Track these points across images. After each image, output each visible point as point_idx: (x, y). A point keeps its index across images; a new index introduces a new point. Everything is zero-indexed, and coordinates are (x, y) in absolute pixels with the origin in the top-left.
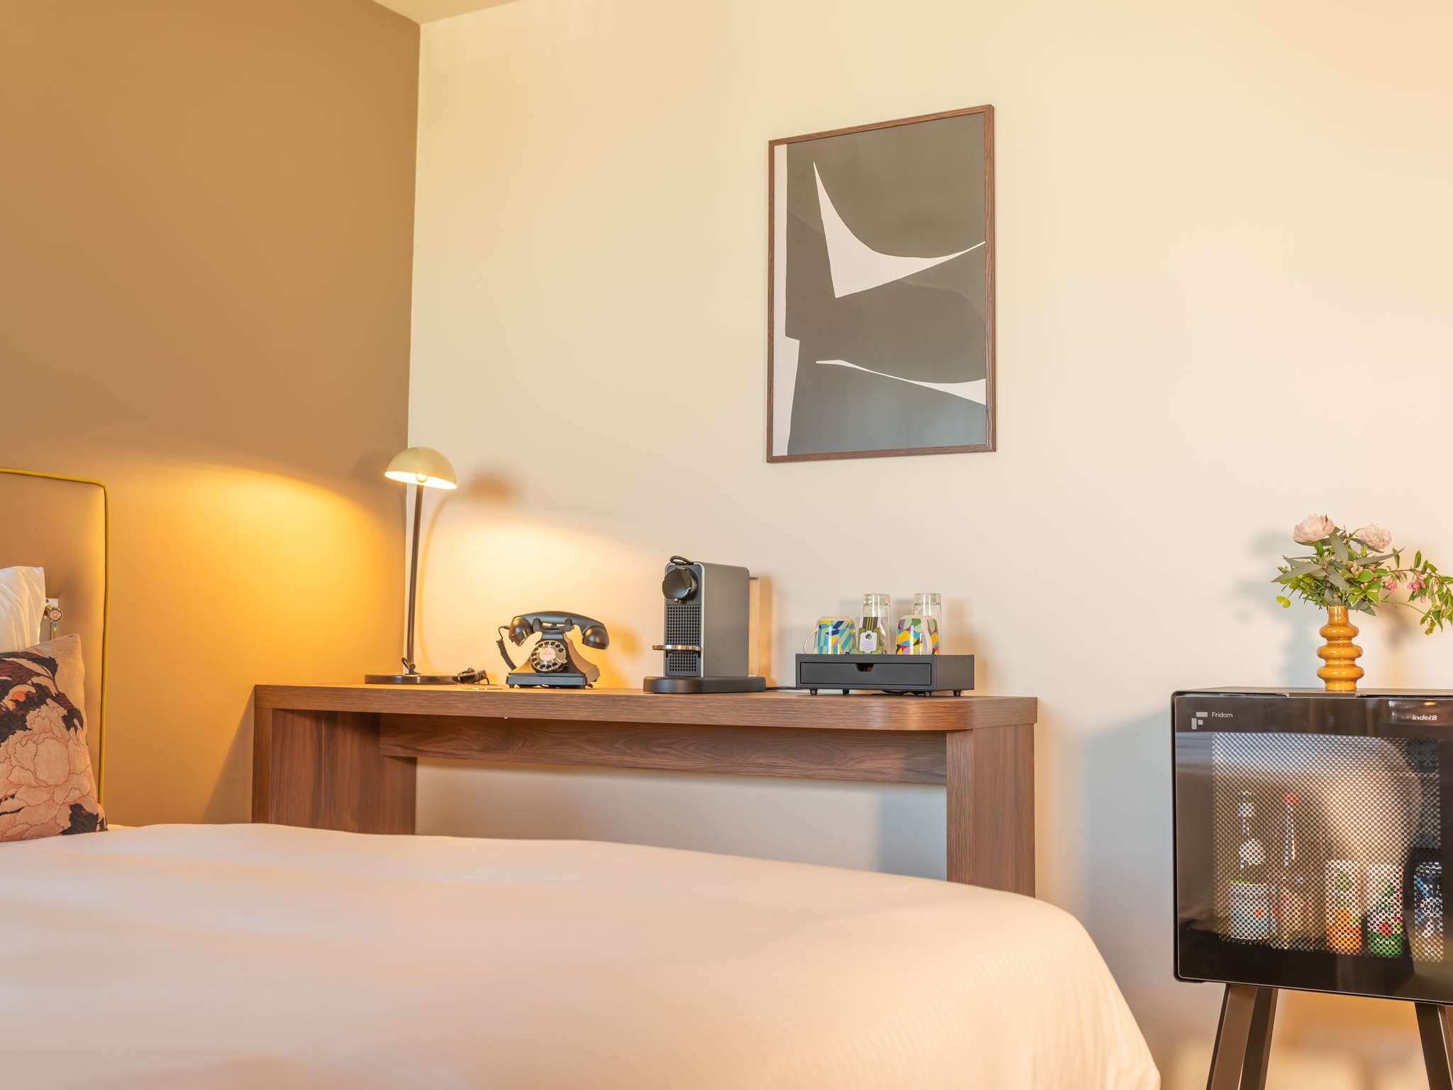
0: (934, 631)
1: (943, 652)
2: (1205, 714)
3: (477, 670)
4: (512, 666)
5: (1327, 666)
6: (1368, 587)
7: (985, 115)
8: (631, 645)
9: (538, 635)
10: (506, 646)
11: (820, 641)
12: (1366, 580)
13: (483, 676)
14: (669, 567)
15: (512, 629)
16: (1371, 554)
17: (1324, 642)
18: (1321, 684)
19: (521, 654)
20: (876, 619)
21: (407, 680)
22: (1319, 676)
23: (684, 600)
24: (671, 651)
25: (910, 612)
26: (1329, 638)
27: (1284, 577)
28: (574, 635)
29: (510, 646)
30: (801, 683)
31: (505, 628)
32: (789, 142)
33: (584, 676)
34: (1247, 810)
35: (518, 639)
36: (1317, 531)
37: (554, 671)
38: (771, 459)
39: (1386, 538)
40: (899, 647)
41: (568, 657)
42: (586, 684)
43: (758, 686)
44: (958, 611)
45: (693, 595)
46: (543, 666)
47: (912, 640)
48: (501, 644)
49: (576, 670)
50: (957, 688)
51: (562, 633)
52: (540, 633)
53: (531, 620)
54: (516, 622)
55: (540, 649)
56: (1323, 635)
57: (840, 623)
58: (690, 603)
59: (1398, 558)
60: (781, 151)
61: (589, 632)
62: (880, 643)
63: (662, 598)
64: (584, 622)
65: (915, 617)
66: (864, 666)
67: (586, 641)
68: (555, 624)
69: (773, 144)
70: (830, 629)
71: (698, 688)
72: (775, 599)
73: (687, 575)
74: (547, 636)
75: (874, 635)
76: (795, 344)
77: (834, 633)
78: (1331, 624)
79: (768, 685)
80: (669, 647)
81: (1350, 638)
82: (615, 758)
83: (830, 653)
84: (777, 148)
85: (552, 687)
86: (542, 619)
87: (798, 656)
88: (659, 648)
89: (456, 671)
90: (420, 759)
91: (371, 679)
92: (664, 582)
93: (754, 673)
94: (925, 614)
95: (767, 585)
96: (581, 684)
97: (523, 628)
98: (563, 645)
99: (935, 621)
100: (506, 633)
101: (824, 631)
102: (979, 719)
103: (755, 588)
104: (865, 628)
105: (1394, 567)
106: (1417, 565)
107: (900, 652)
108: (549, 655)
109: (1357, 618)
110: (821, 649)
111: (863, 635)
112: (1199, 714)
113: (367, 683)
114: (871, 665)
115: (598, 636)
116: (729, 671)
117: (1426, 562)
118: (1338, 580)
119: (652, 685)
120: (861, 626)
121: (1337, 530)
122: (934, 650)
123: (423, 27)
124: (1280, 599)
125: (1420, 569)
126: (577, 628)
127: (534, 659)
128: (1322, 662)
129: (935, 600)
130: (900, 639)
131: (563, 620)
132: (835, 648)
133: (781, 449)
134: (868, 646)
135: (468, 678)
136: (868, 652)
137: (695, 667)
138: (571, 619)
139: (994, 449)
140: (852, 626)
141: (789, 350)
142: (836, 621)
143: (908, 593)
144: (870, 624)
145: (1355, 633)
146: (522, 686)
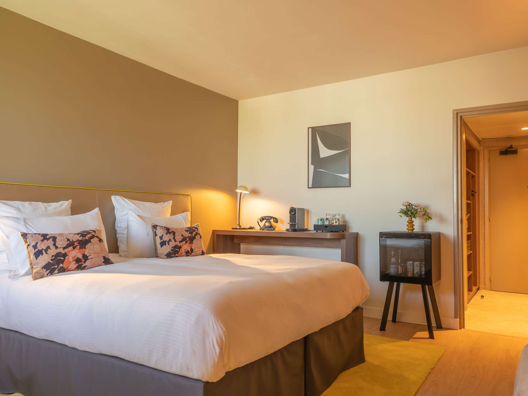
0: (339, 220)
1: (341, 224)
2: (385, 236)
3: (252, 227)
4: (260, 226)
5: (408, 228)
6: (415, 214)
7: (349, 124)
8: (282, 222)
9: (265, 221)
10: (259, 222)
11: (318, 222)
12: (414, 213)
13: (253, 228)
14: (290, 209)
15: (260, 219)
16: (416, 208)
17: (408, 223)
18: (407, 231)
19: (262, 224)
20: (328, 218)
21: (240, 229)
22: (407, 229)
23: (293, 215)
24: (291, 224)
25: (334, 217)
26: (409, 223)
27: (401, 212)
28: (272, 220)
29: (260, 222)
30: (315, 230)
31: (259, 219)
32: (312, 128)
33: (274, 228)
34: (393, 253)
35: (261, 221)
36: (407, 204)
37: (268, 227)
38: (309, 188)
39: (419, 205)
40: (332, 223)
41: (271, 225)
42: (274, 230)
43: (306, 230)
44: (343, 216)
45: (295, 214)
46: (266, 226)
47: (335, 222)
48: (258, 222)
49: (272, 227)
50: (343, 231)
51: (270, 220)
52: (266, 220)
53: (264, 218)
54: (261, 218)
55: (266, 223)
56: (408, 222)
57: (322, 219)
58: (294, 215)
59: (421, 209)
60: (310, 130)
61: (275, 220)
62: (329, 223)
63: (289, 214)
64: (274, 218)
65: (335, 218)
66: (326, 227)
67: (274, 221)
68: (268, 218)
69: (309, 128)
70: (320, 220)
71: (295, 230)
72: (309, 214)
73: (293, 210)
74: (267, 221)
75: (328, 221)
76: (313, 166)
77: (320, 221)
78: (409, 220)
79: (308, 230)
80: (291, 223)
81: (412, 223)
82: (280, 243)
83: (320, 224)
84: (309, 129)
85: (268, 230)
86: (266, 217)
87: (314, 225)
88: (289, 223)
89: (248, 227)
90: (241, 244)
91: (233, 229)
92: (290, 211)
93: (306, 227)
94: (337, 217)
95: (308, 211)
96: (273, 229)
97: (262, 219)
98: (270, 222)
99: (339, 219)
100: (259, 220)
101: (319, 220)
102: (346, 237)
103: (306, 212)
104: (326, 220)
105: (420, 210)
106: (424, 210)
107: (333, 224)
108: (267, 224)
109: (413, 219)
110: (318, 224)
111: (326, 221)
112: (384, 236)
113: (232, 229)
114: (327, 226)
115: (276, 221)
116: (302, 228)
117: (425, 210)
118: (409, 213)
119: (287, 230)
120: (325, 219)
121: (410, 203)
122: (339, 224)
123: (239, 102)
124: (400, 216)
125: (424, 211)
126: (272, 219)
127: (264, 225)
128: (407, 227)
129: (339, 215)
130: (332, 222)
131: (270, 218)
132: (321, 223)
133: (310, 186)
134: (327, 223)
135: (251, 228)
136: (327, 224)
137: (295, 227)
138: (271, 218)
139: (350, 187)
140: (324, 219)
141: (312, 167)
142: (321, 218)
143: (334, 213)
144: (327, 219)
145: (413, 222)
146: (262, 230)
